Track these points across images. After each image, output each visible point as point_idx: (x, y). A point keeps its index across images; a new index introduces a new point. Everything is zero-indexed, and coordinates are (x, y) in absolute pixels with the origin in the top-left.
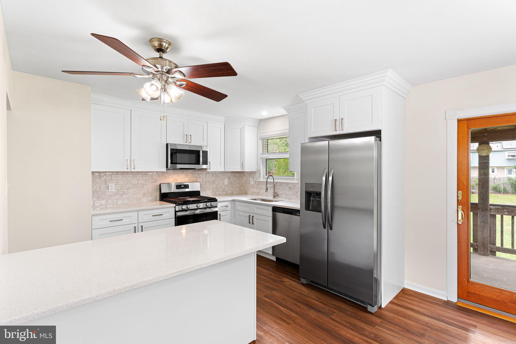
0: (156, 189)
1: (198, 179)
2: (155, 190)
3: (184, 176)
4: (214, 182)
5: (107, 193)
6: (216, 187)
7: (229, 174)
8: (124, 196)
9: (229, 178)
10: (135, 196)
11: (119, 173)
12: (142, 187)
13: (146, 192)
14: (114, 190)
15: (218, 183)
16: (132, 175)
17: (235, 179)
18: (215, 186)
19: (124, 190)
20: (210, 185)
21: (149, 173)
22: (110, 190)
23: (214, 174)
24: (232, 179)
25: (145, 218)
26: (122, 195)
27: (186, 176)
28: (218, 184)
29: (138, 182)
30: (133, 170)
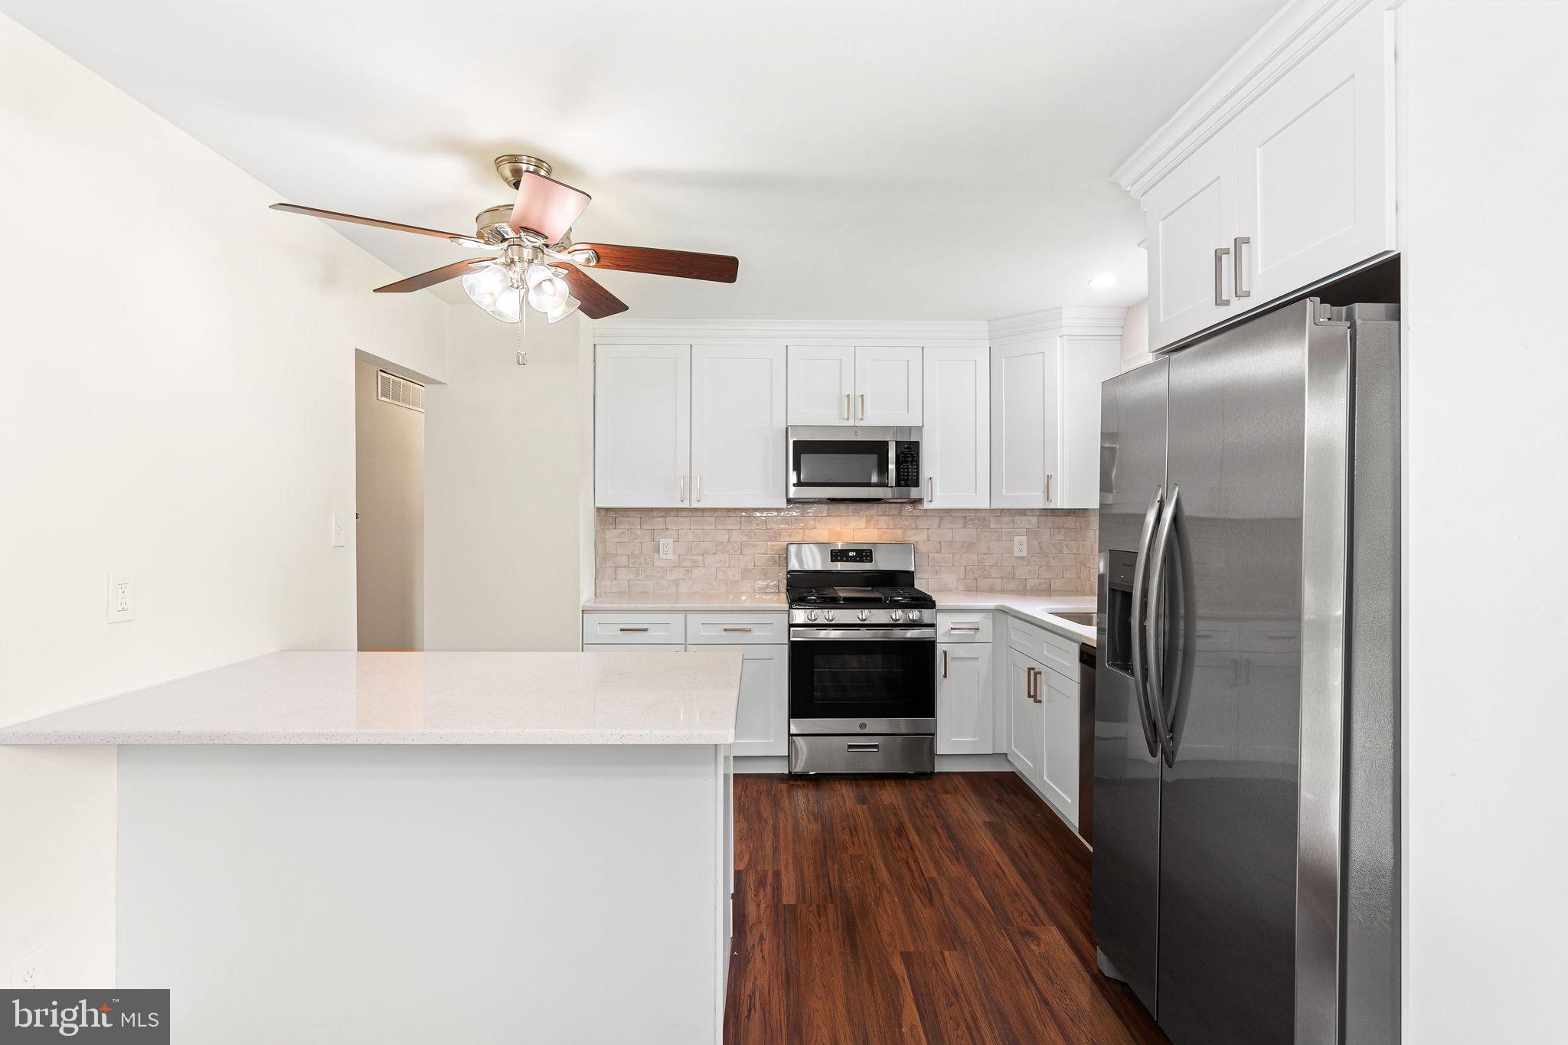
0: (777, 559)
1: (909, 532)
2: (776, 561)
3: (862, 523)
4: (970, 546)
5: (657, 564)
6: (980, 562)
7: (1034, 520)
8: (696, 572)
9: (1032, 534)
10: (721, 575)
11: (683, 514)
12: (739, 551)
13: (751, 566)
14: (670, 556)
15: (989, 549)
16: (713, 518)
17: (1059, 537)
18: (973, 557)
19: (694, 557)
20: (957, 556)
21: (758, 514)
22: (662, 556)
23: (971, 520)
24: (1045, 536)
25: (702, 634)
26: (690, 569)
27: (869, 521)
28: (987, 552)
29: (729, 537)
30: (695, 505)
